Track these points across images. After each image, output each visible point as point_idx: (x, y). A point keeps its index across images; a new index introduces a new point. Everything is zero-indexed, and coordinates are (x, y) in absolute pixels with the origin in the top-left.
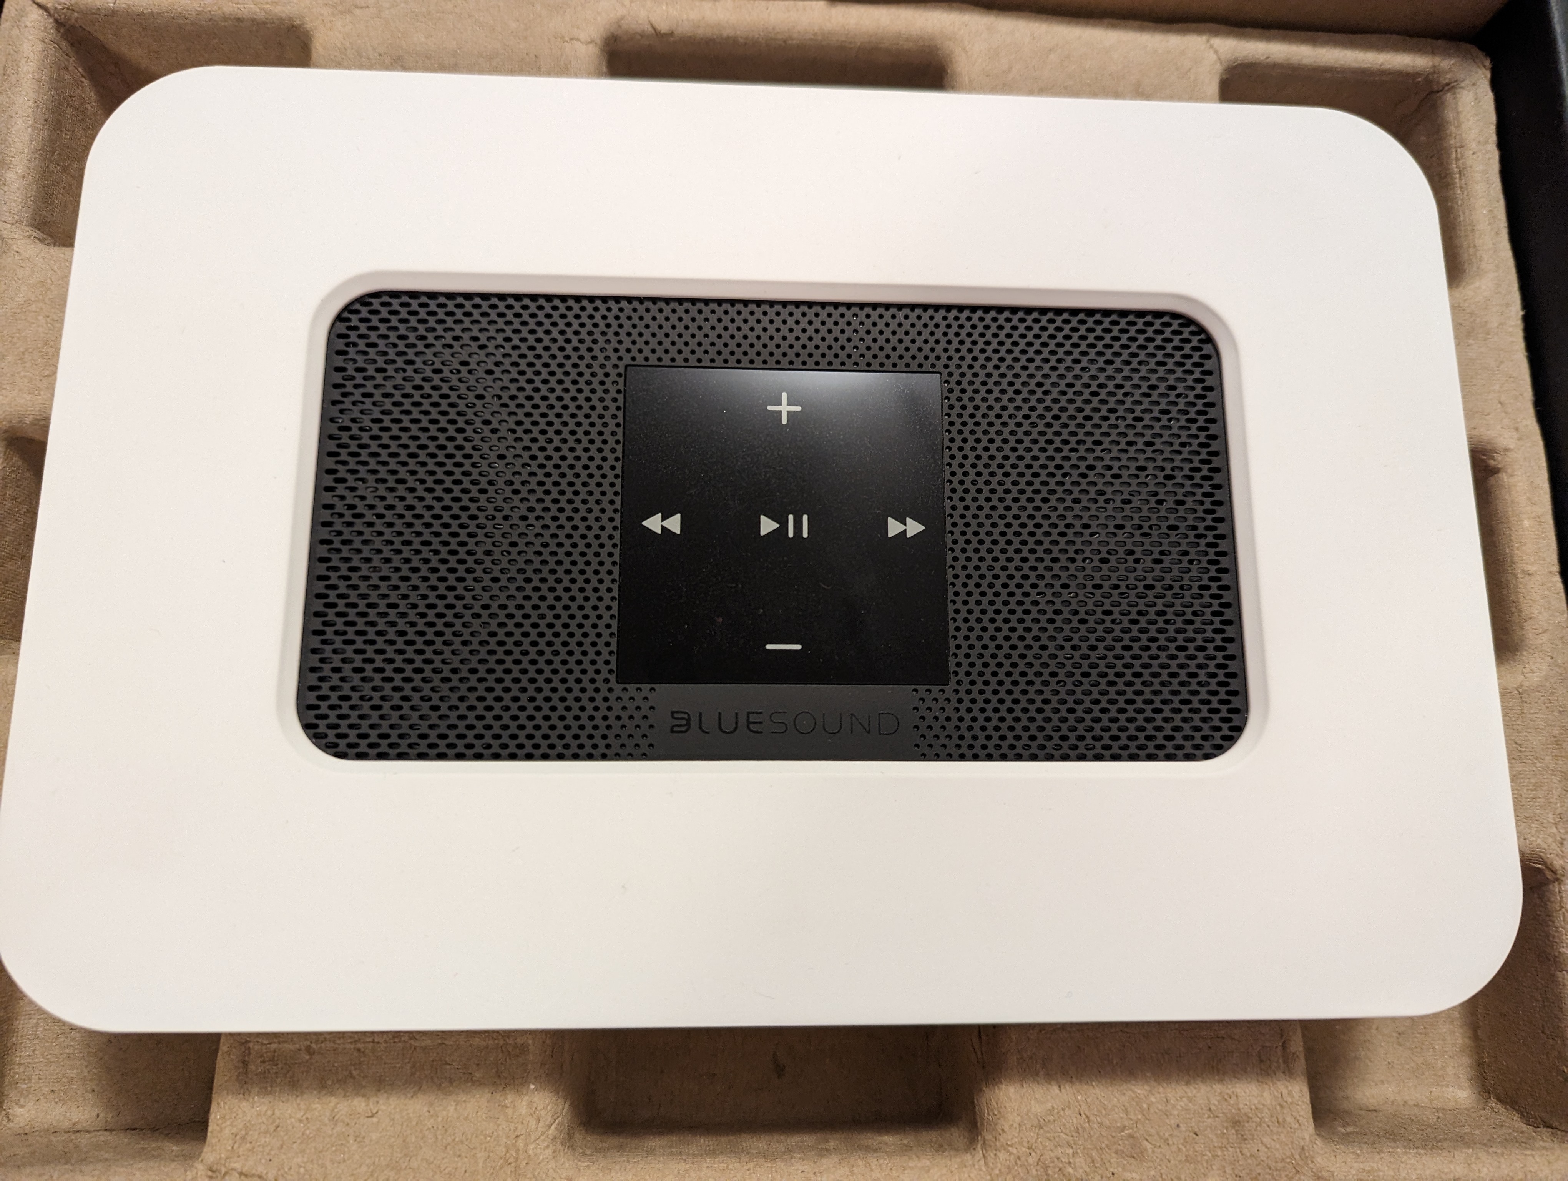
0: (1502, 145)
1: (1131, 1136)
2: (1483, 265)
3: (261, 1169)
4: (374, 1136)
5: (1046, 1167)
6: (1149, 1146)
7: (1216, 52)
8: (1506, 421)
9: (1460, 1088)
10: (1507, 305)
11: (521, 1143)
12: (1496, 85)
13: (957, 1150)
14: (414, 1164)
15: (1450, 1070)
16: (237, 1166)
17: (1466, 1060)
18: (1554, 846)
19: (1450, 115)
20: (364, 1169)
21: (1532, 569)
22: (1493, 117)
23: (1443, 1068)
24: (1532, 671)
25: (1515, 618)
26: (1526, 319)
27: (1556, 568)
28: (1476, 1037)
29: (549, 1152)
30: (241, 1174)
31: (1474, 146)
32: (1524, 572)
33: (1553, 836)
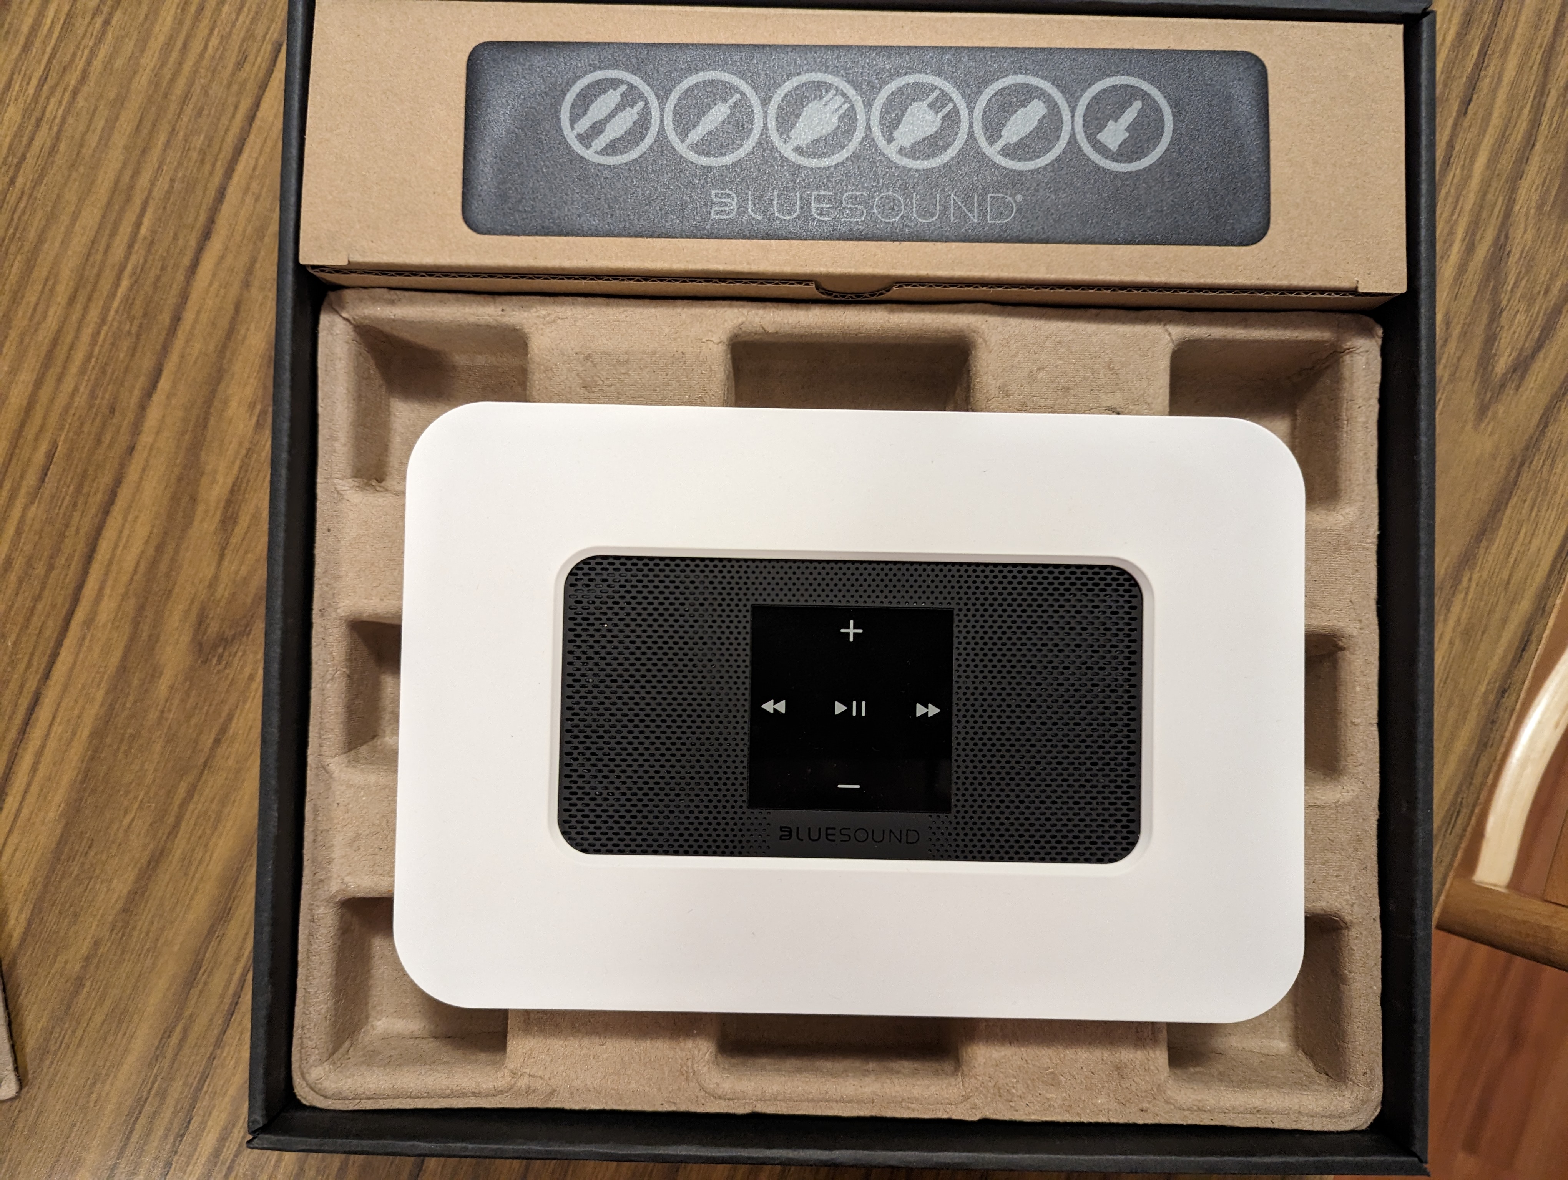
0: (1382, 400)
1: (1052, 1073)
2: (1354, 496)
3: (540, 1073)
4: (605, 1056)
5: (999, 1089)
6: (1063, 1079)
7: (1170, 334)
8: (1354, 615)
9: (1282, 1041)
10: (1368, 526)
11: (689, 1063)
12: (1384, 352)
13: (947, 1074)
14: (629, 1072)
15: (1277, 1029)
16: (527, 1071)
17: (1288, 1024)
18: (1347, 907)
19: (1346, 373)
20: (599, 1074)
21: (1356, 720)
22: (1378, 378)
23: (1272, 1027)
24: (1348, 791)
25: (1343, 753)
26: (1380, 537)
27: (1375, 721)
28: (1296, 1012)
29: (706, 1069)
30: (530, 1075)
31: (1360, 401)
32: (1352, 723)
33: (1347, 901)
